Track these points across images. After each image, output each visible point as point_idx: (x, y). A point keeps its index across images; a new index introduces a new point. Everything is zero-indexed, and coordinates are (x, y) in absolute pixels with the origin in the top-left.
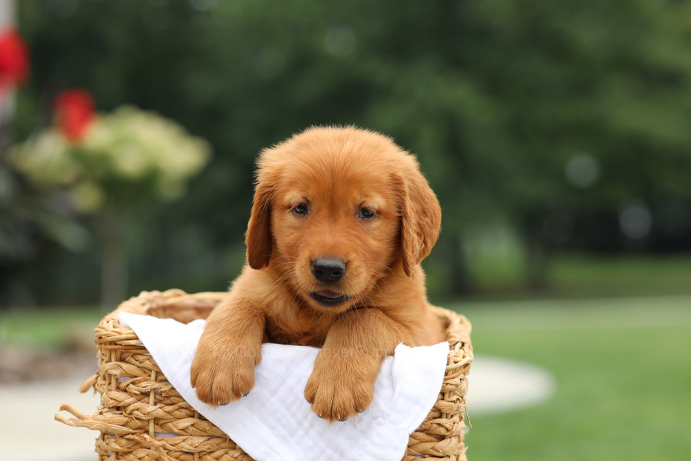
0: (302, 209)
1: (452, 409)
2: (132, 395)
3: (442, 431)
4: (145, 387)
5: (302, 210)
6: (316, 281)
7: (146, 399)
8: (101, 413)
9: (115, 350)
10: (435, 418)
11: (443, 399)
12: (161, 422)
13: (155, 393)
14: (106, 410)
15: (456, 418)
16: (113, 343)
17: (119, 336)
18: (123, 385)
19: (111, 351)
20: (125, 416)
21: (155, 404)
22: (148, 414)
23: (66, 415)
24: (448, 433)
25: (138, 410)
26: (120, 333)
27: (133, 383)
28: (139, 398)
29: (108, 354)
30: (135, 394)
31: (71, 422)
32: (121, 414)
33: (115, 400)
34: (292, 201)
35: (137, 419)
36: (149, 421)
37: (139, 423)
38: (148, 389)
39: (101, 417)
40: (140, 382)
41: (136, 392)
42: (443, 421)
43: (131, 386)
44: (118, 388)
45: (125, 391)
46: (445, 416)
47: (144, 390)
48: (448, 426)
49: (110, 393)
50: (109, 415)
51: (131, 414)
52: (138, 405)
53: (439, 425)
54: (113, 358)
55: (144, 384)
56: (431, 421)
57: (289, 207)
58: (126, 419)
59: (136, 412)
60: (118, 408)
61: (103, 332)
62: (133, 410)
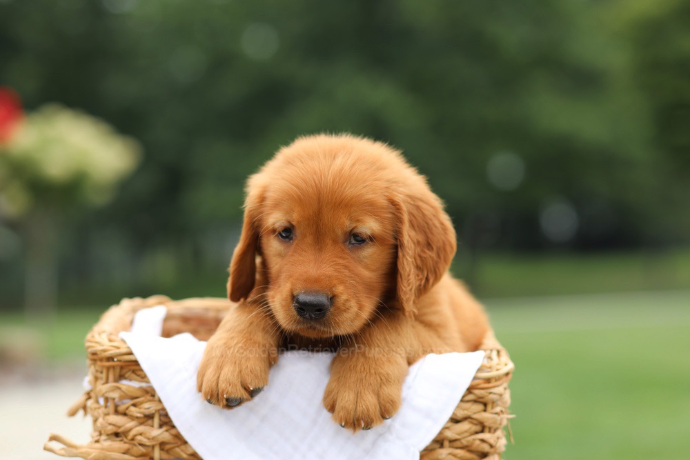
0: (287, 233)
1: (495, 422)
2: (133, 418)
3: (486, 448)
4: (148, 408)
6: (298, 317)
7: (150, 422)
8: (97, 441)
9: (114, 367)
10: (477, 433)
11: (485, 411)
12: (168, 447)
13: (160, 415)
14: (103, 437)
15: (499, 433)
16: (110, 359)
17: (117, 351)
18: (121, 408)
19: (108, 368)
20: (125, 443)
21: (161, 426)
22: (153, 438)
23: (56, 445)
24: (492, 450)
25: (141, 434)
26: (118, 348)
27: (134, 405)
28: (141, 421)
29: (105, 371)
30: (137, 418)
31: (63, 452)
32: (121, 441)
33: (114, 425)
34: (277, 226)
35: (141, 445)
36: (153, 447)
37: (142, 450)
38: (152, 410)
39: (97, 445)
40: (142, 403)
41: (139, 415)
42: (486, 436)
43: (132, 409)
44: (117, 412)
45: (125, 414)
46: (487, 430)
47: (147, 412)
48: (492, 441)
49: (108, 417)
50: (107, 443)
51: (133, 439)
52: (141, 429)
53: (483, 441)
54: (111, 377)
55: (146, 405)
56: (474, 437)
57: (274, 231)
58: (126, 446)
59: (139, 438)
60: (117, 435)
61: (99, 348)
62: (135, 436)
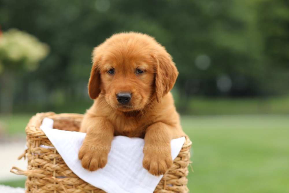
1: (185, 164)
2: (45, 160)
3: (181, 174)
5: (112, 72)
6: (119, 103)
7: (52, 162)
10: (178, 168)
11: (181, 160)
12: (59, 172)
13: (56, 159)
15: (186, 168)
16: (37, 137)
18: (41, 156)
19: (36, 141)
20: (42, 170)
21: (56, 163)
22: (53, 168)
24: (183, 175)
26: (40, 133)
27: (46, 155)
28: (48, 161)
29: (34, 142)
32: (40, 169)
33: (38, 163)
34: (107, 69)
35: (48, 171)
36: (53, 172)
37: (49, 173)
38: (53, 157)
40: (49, 154)
41: (48, 159)
42: (181, 169)
44: (39, 158)
45: (42, 159)
46: (181, 167)
47: (51, 158)
48: (183, 172)
49: (35, 159)
50: (35, 170)
51: (45, 169)
52: (48, 164)
53: (180, 171)
54: (37, 144)
55: (51, 155)
56: (177, 170)
57: (106, 71)
59: (48, 168)
60: (39, 167)
62: (46, 167)
